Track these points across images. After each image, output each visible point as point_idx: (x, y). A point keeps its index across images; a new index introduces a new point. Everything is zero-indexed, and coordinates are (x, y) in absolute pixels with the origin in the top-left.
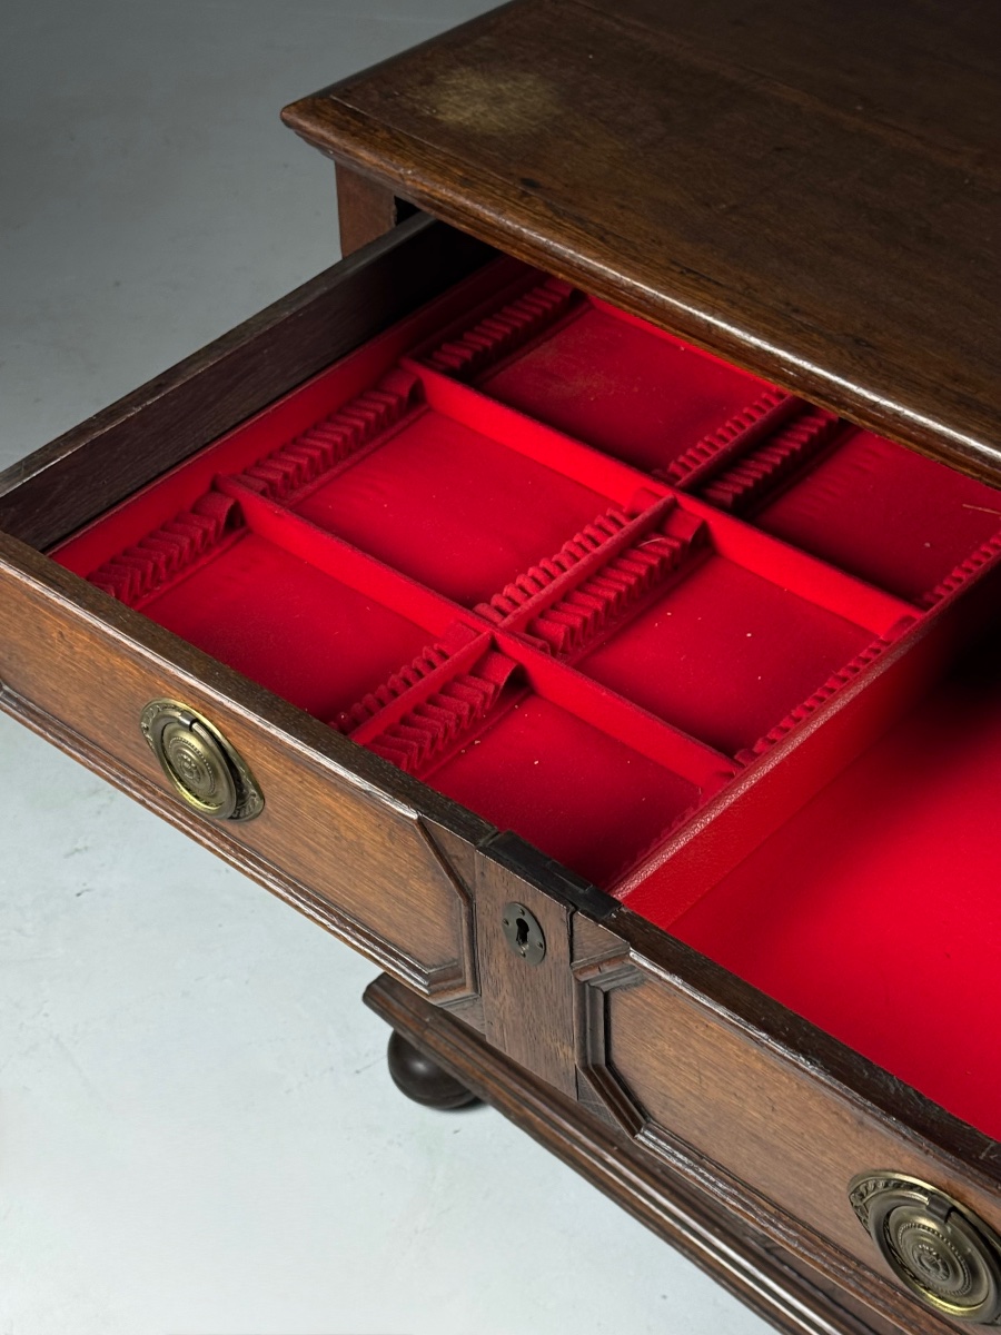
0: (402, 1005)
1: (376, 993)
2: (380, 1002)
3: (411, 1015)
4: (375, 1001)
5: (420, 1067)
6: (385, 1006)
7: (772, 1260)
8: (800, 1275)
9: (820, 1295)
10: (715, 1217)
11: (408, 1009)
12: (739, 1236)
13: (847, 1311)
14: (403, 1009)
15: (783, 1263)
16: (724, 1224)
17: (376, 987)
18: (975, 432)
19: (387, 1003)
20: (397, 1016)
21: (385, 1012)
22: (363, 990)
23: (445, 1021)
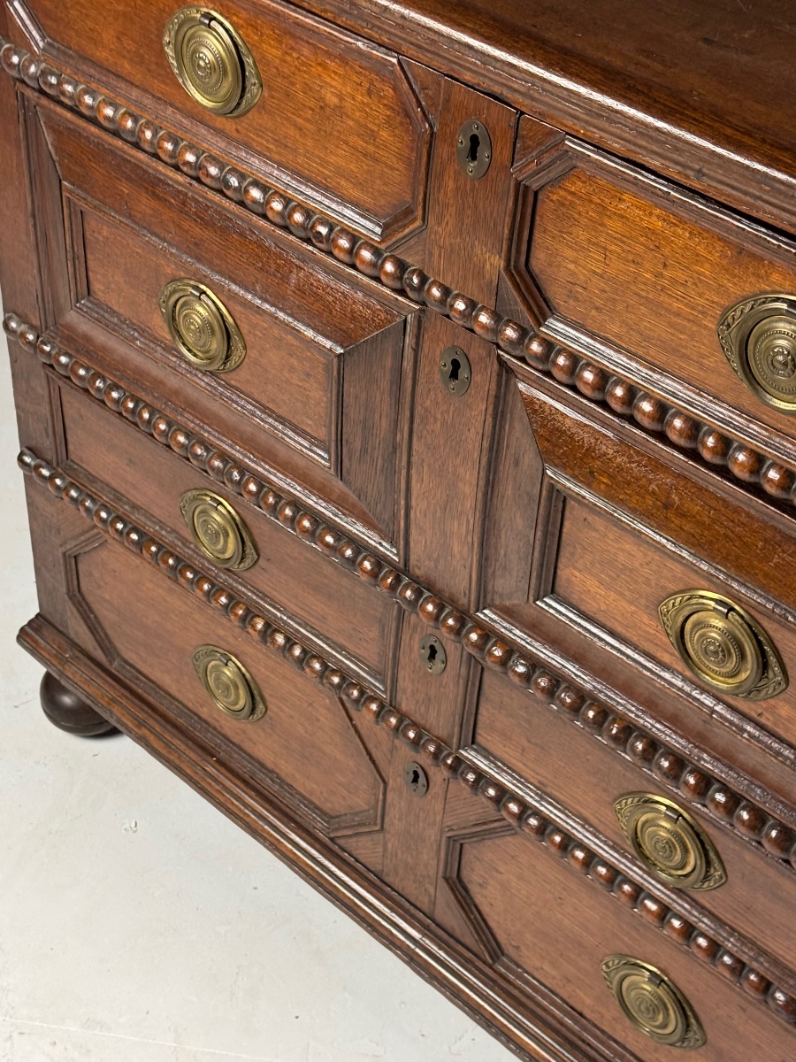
0: (48, 643)
1: (27, 634)
2: (30, 641)
3: (54, 652)
4: (25, 641)
5: (67, 700)
6: (34, 645)
7: (336, 848)
8: (357, 860)
9: (371, 876)
10: (292, 813)
11: (52, 647)
12: (311, 830)
13: (393, 890)
14: (49, 647)
15: (344, 850)
16: (299, 819)
17: (26, 628)
18: (469, 28)
19: (36, 642)
20: (43, 653)
21: (34, 651)
22: (17, 632)
23: (80, 656)
